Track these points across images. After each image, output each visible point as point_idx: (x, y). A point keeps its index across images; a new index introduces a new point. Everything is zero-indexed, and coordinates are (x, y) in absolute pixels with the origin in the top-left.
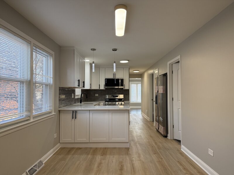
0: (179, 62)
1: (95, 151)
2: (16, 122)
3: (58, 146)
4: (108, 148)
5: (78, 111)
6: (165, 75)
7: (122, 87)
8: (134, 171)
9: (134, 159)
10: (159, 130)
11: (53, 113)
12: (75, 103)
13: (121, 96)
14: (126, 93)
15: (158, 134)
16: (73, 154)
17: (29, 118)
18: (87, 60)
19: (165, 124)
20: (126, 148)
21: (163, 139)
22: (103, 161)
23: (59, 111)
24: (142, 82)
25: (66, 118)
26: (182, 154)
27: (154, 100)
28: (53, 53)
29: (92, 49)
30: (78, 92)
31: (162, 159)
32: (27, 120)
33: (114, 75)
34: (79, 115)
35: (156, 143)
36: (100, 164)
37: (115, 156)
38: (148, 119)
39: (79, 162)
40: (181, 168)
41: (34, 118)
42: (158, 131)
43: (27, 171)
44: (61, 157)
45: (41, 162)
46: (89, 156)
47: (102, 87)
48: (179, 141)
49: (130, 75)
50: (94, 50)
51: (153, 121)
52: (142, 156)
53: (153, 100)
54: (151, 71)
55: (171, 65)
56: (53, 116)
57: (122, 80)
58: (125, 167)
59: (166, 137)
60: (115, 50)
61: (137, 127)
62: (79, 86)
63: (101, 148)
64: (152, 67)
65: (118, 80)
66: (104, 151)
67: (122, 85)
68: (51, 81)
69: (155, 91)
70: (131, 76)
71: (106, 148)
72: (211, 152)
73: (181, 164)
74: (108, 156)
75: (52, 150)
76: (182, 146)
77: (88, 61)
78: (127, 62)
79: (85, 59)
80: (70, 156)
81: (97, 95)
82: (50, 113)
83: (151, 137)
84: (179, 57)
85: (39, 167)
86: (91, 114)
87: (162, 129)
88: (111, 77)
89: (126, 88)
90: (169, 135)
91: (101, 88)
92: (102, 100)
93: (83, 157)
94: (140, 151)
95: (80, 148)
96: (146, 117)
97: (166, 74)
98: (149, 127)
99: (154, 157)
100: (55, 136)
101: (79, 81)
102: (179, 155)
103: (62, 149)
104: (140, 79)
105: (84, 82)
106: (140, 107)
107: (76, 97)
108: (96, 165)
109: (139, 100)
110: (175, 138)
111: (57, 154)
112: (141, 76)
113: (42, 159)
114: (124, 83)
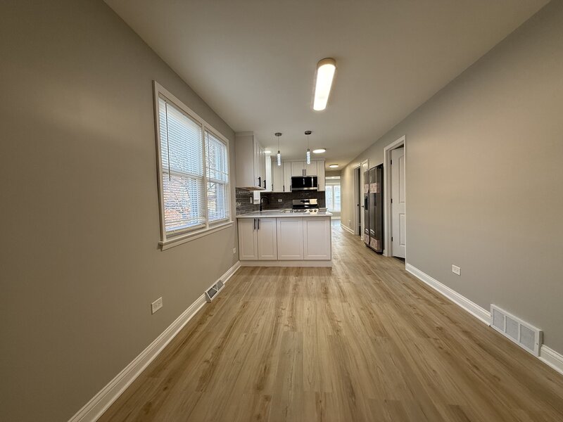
0: (402, 146)
1: (286, 271)
2: (192, 229)
3: (238, 265)
4: (303, 268)
5: (261, 219)
6: (381, 167)
7: (315, 188)
8: (344, 295)
9: (341, 281)
10: (371, 245)
11: (231, 222)
12: (254, 210)
13: (313, 201)
14: (321, 196)
15: (369, 251)
16: (259, 274)
17: (204, 225)
18: (268, 152)
19: (380, 236)
20: (327, 268)
21: (378, 257)
22: (300, 283)
23: (237, 219)
24: (342, 182)
25: (247, 228)
26: (408, 275)
27: (363, 203)
28: (227, 141)
29: (276, 134)
30: (257, 196)
31: (379, 280)
32: (203, 228)
33: (304, 171)
34: (262, 225)
35: (368, 261)
36: (296, 286)
37: (315, 277)
38: (352, 232)
39: (267, 283)
40: (410, 292)
41: (210, 225)
42: (368, 246)
43: (206, 291)
44: (243, 277)
45: (220, 282)
46: (280, 277)
47: (288, 190)
48: (403, 260)
49: (326, 172)
50: (279, 134)
51: (360, 234)
52: (351, 277)
53: (359, 205)
54: (356, 165)
55: (390, 152)
56: (231, 225)
57: (315, 179)
58: (330, 291)
59: (381, 253)
60: (308, 133)
61: (338, 243)
62: (260, 186)
63: (293, 268)
64: (359, 158)
65: (309, 179)
66: (299, 271)
67: (315, 185)
68: (226, 179)
69: (363, 191)
70: (329, 173)
71: (300, 268)
72: (456, 270)
73: (409, 288)
74: (304, 277)
75: (231, 269)
76: (407, 265)
77: (270, 152)
78: (323, 151)
79: (265, 150)
80: (254, 277)
81: (280, 201)
82: (227, 221)
83: (360, 254)
84: (403, 138)
85: (219, 288)
86: (279, 222)
87: (374, 244)
88: (299, 174)
89: (321, 190)
90: (385, 251)
91: (285, 191)
92: (287, 208)
93: (273, 277)
94: (347, 271)
95: (266, 268)
96: (348, 229)
97: (382, 165)
98: (355, 242)
99: (369, 278)
100: (234, 250)
101: (260, 178)
102: (405, 276)
103: (243, 268)
104: (339, 178)
105: (265, 181)
106: (339, 218)
107: (255, 203)
108: (291, 287)
109: (338, 209)
110: (394, 255)
111: (238, 273)
112: (340, 172)
113: (221, 279)
114: (318, 183)
